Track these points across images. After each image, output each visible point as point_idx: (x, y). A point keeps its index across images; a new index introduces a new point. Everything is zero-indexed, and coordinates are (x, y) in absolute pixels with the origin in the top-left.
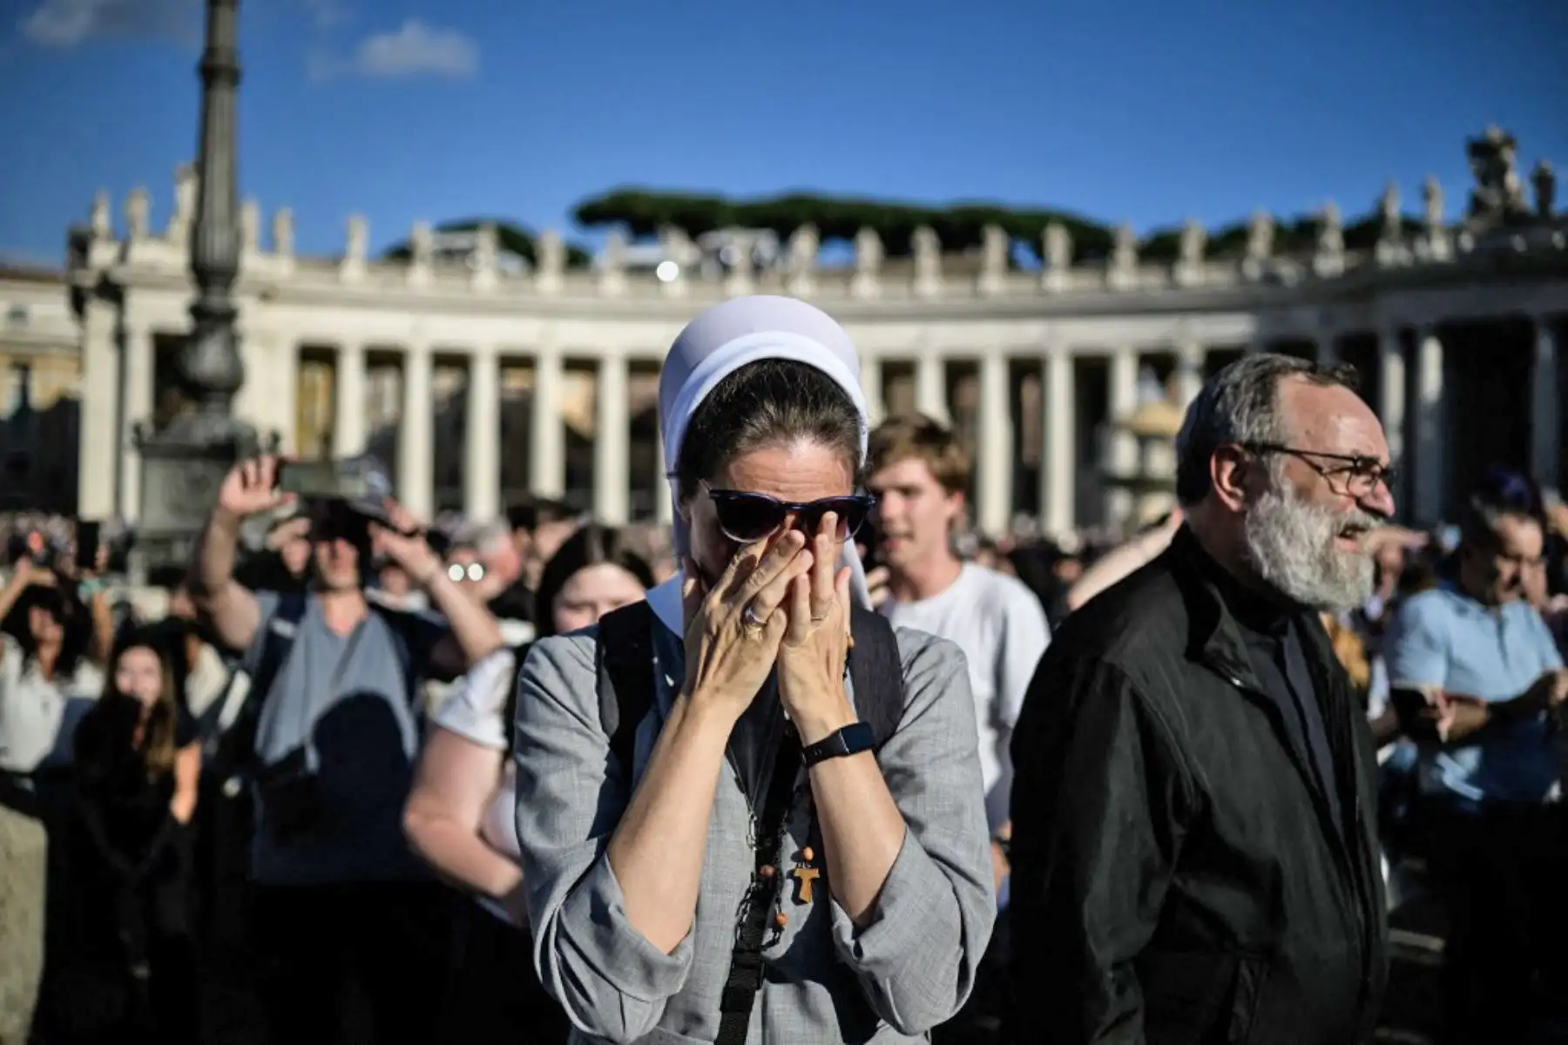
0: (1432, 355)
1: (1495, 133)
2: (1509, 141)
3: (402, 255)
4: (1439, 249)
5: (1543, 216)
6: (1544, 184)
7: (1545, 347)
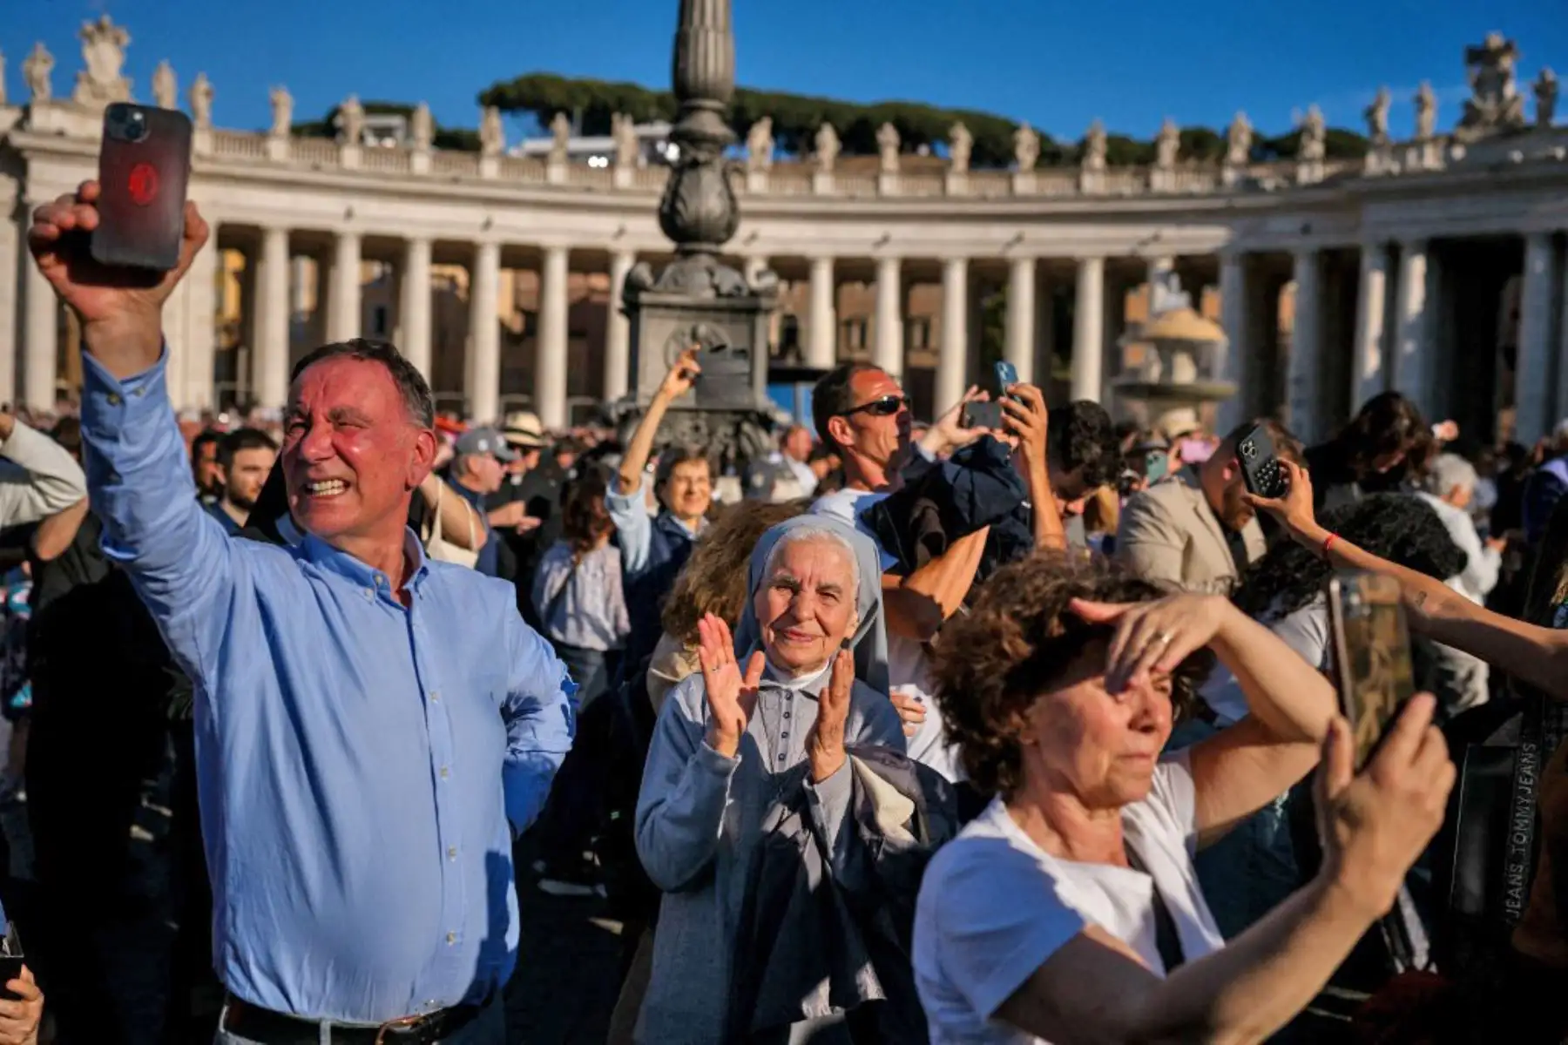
0: (1417, 268)
1: (1496, 40)
2: (1507, 48)
3: (327, 130)
4: (1431, 159)
5: (1543, 128)
6: (1545, 92)
7: (1537, 262)
